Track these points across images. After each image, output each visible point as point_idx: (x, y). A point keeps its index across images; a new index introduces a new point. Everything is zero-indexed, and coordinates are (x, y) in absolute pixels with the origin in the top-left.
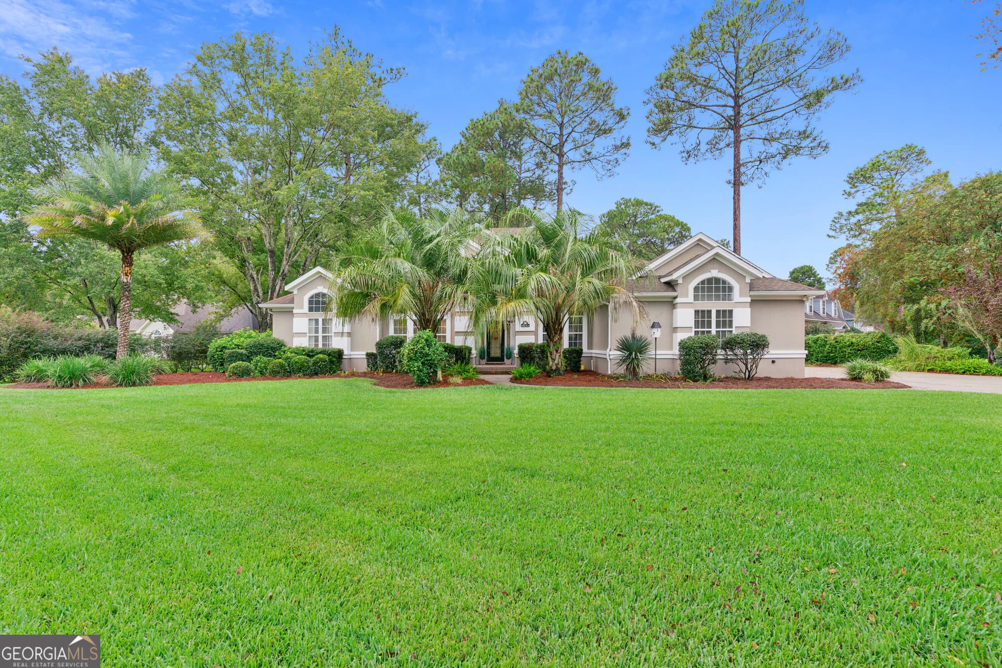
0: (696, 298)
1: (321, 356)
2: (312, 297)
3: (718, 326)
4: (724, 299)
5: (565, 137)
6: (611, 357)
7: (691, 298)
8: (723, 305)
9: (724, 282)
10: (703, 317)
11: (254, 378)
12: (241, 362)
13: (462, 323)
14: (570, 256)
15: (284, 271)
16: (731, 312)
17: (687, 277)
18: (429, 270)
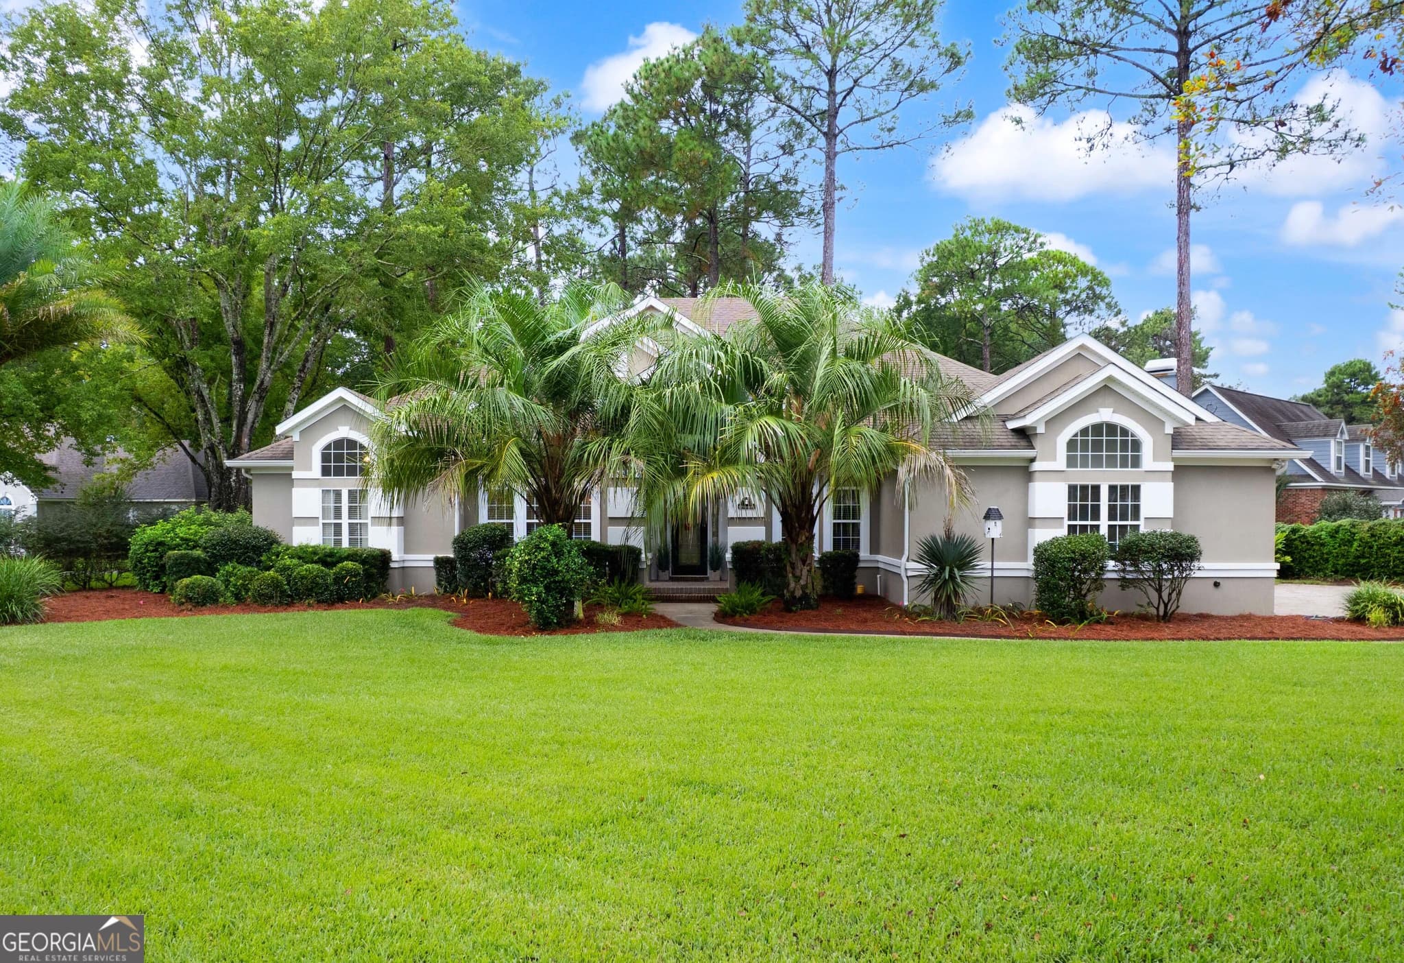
0: (1071, 462)
1: (349, 564)
2: (328, 447)
3: (1112, 516)
4: (1124, 465)
5: (839, 99)
6: (910, 573)
7: (1060, 463)
8: (1123, 476)
9: (1125, 432)
10: (1084, 498)
11: (226, 607)
12: (199, 577)
13: (622, 501)
14: (823, 387)
15: (262, 382)
16: (1136, 489)
17: (1055, 421)
18: (557, 407)
